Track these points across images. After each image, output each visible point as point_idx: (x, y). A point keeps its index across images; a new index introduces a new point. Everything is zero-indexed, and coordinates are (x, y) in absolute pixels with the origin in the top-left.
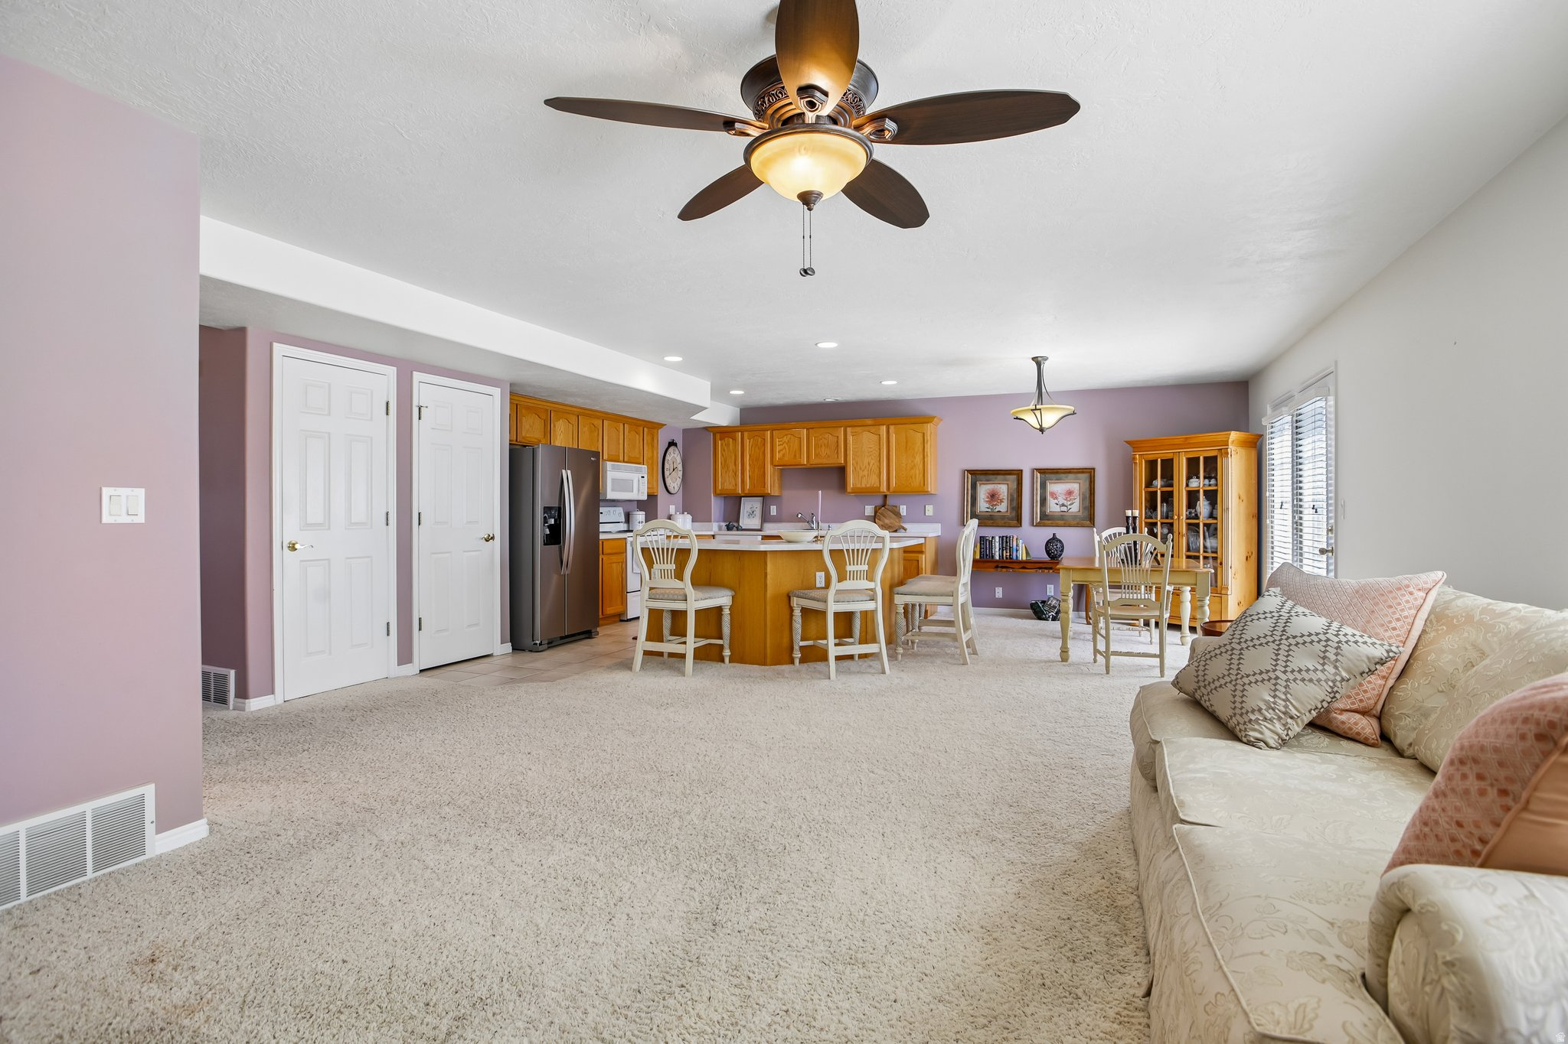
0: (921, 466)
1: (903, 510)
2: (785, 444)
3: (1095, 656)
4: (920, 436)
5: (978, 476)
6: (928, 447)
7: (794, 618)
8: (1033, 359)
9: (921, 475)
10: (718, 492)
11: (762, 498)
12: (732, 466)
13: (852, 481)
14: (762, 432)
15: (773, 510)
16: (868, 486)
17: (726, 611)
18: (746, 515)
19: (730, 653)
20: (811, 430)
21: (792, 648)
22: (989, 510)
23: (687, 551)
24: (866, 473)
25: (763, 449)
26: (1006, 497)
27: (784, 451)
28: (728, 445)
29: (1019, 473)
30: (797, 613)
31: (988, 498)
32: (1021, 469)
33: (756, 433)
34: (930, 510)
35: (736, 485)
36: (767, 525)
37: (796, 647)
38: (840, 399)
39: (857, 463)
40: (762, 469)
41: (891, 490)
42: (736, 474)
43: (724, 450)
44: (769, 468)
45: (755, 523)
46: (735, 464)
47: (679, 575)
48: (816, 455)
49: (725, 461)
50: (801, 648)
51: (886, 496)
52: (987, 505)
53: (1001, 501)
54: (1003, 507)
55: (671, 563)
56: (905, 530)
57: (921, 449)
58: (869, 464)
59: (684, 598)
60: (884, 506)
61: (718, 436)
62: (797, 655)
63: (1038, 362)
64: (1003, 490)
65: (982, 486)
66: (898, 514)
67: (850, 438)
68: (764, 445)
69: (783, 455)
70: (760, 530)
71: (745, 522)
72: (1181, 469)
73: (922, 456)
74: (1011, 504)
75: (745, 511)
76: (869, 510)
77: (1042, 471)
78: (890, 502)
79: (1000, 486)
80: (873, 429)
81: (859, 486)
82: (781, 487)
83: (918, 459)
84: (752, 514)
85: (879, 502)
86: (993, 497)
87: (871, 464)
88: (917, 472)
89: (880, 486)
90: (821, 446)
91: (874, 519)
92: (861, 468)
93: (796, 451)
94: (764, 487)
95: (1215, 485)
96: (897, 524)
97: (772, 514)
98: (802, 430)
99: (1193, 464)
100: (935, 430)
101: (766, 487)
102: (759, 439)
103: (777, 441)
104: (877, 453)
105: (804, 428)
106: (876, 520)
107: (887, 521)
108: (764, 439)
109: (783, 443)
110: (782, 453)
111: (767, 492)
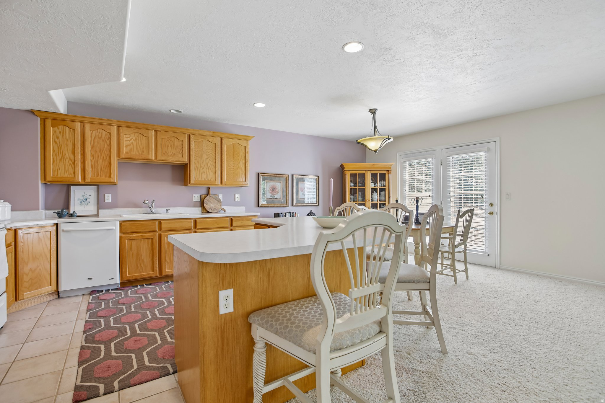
0: (243, 168)
1: (221, 197)
2: (132, 141)
4: (242, 149)
5: (266, 177)
6: (247, 156)
8: (370, 111)
10: (49, 178)
11: (96, 187)
12: (68, 155)
13: (194, 175)
14: (108, 127)
15: (108, 198)
16: (206, 180)
18: (77, 202)
20: (158, 132)
22: (271, 197)
24: (205, 170)
25: (108, 142)
26: (280, 190)
27: (132, 146)
28: (63, 133)
29: (287, 177)
31: (271, 190)
32: (288, 174)
33: (100, 127)
34: (238, 197)
35: (74, 173)
36: (102, 212)
38: (184, 111)
39: (198, 162)
40: (107, 161)
41: (224, 183)
42: (74, 163)
43: (58, 138)
44: (115, 161)
45: (91, 209)
46: (74, 153)
48: (164, 153)
49: (60, 148)
51: (209, 188)
52: (270, 195)
53: (278, 193)
54: (278, 196)
56: (224, 210)
57: (243, 157)
58: (207, 164)
60: (208, 195)
61: (49, 123)
63: (373, 111)
64: (278, 185)
65: (268, 183)
66: (219, 201)
67: (193, 144)
68: (109, 138)
69: (131, 150)
70: (97, 216)
71: (75, 207)
72: (368, 178)
73: (244, 162)
74: (282, 194)
75: (76, 199)
76: (196, 198)
77: (297, 176)
78: (212, 191)
79: (277, 183)
80: (211, 139)
81: (200, 179)
82: (120, 176)
83: (242, 163)
84: (84, 201)
85: (204, 192)
86: (273, 189)
87: (209, 164)
88: (241, 171)
89: (215, 180)
90: (168, 146)
91: (202, 204)
92: (201, 167)
93: (143, 148)
94: (110, 176)
95: (384, 186)
96: (219, 207)
97: (106, 201)
98: (150, 131)
99: (374, 176)
100: (252, 146)
101: (112, 176)
102: (104, 133)
103: (124, 138)
104: (214, 157)
105: (152, 130)
106: (205, 205)
107: (212, 205)
108: (110, 133)
109: (131, 140)
110: (129, 148)
111: (112, 181)
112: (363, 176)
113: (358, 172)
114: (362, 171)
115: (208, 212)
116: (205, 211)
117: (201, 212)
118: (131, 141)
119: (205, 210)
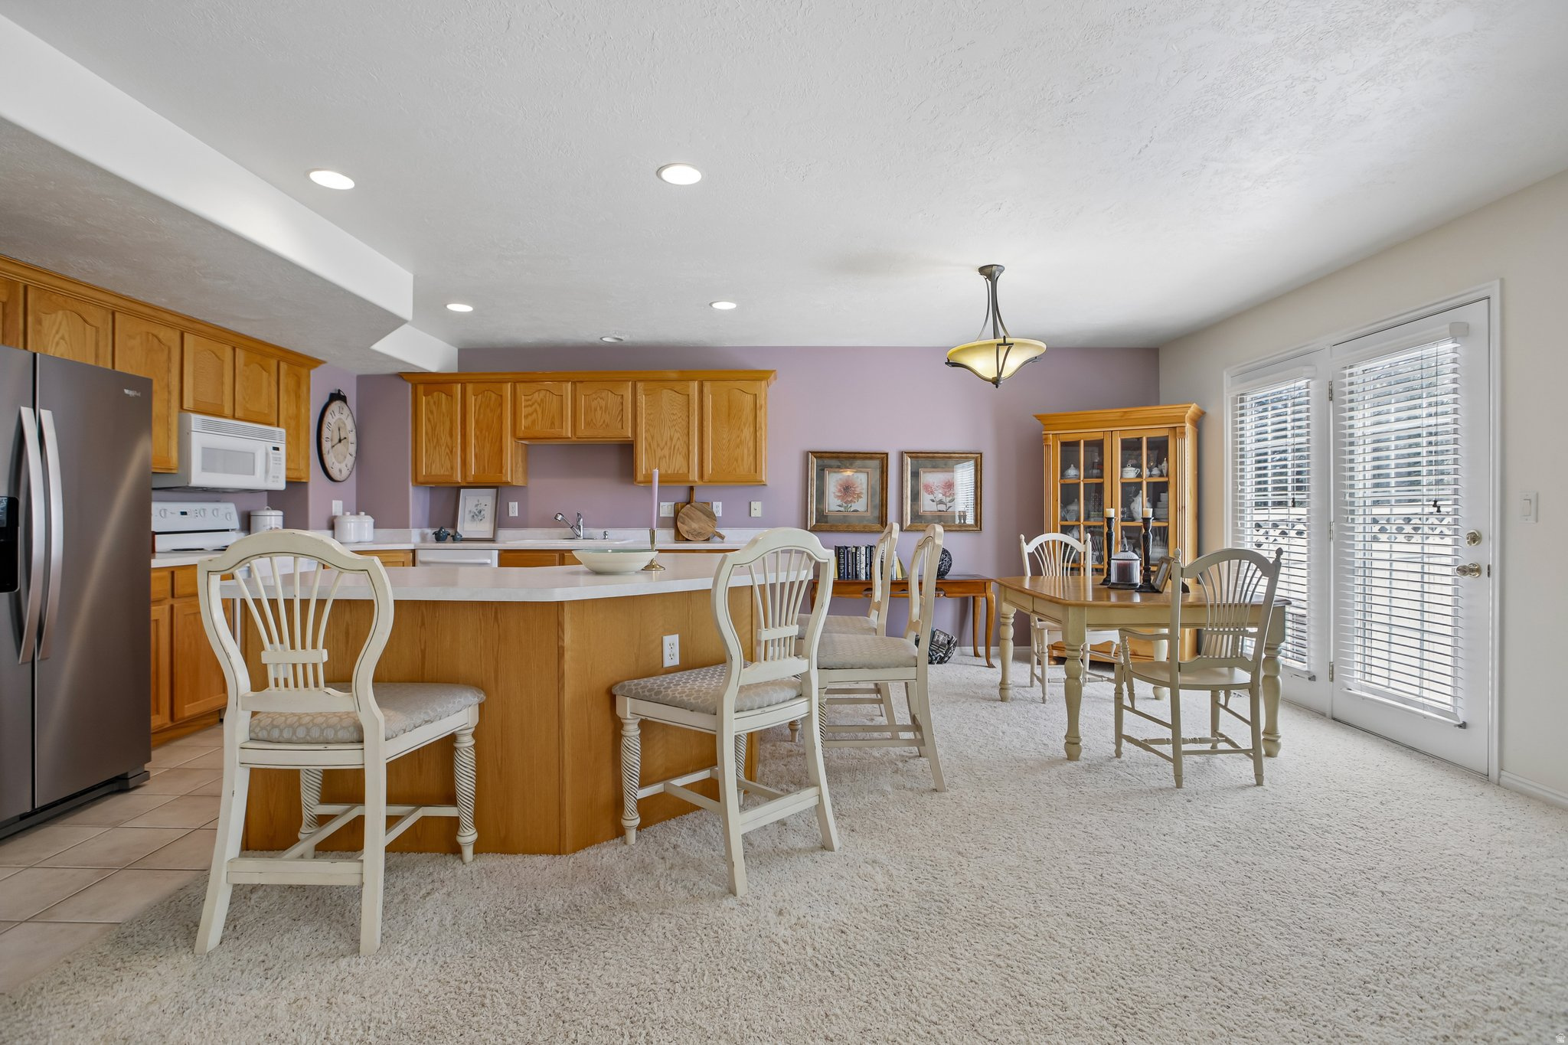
0: (751, 444)
1: (718, 508)
2: (536, 405)
4: (749, 398)
5: (829, 460)
6: (761, 414)
7: (625, 741)
8: (982, 270)
9: (751, 457)
10: (420, 479)
11: (495, 490)
12: (445, 438)
13: (643, 464)
14: (499, 385)
15: (514, 509)
16: (669, 472)
17: (466, 742)
18: (468, 517)
19: (475, 836)
20: (578, 384)
21: (618, 805)
22: (842, 509)
23: (366, 607)
24: (666, 452)
25: (499, 410)
26: (865, 491)
27: (535, 415)
28: (438, 404)
29: (883, 458)
30: (632, 731)
31: (840, 491)
32: (886, 451)
33: (488, 387)
34: (757, 509)
35: (452, 468)
36: (503, 534)
37: (630, 805)
38: (626, 338)
39: (653, 438)
40: (497, 444)
41: (706, 477)
42: (451, 452)
43: (432, 412)
44: (509, 442)
45: (484, 528)
46: (451, 435)
47: (340, 677)
48: (587, 424)
49: (434, 429)
50: (641, 803)
51: (691, 489)
52: (839, 502)
53: (859, 496)
54: (860, 505)
55: (314, 646)
56: (722, 537)
57: (751, 418)
58: (671, 439)
59: (355, 736)
60: (689, 503)
61: (421, 388)
62: (632, 820)
63: (989, 273)
64: (860, 479)
65: (832, 474)
66: (711, 515)
67: (642, 399)
68: (501, 405)
69: (533, 422)
70: (492, 540)
71: (466, 527)
72: (1114, 452)
73: (752, 429)
74: (872, 501)
75: (467, 512)
76: (663, 510)
77: (915, 455)
78: (698, 496)
79: (859, 475)
80: (678, 386)
82: (526, 473)
83: (747, 433)
84: (477, 515)
85: (682, 496)
86: (847, 489)
87: (675, 440)
88: (746, 451)
89: (687, 472)
90: (596, 410)
91: (674, 522)
92: (658, 445)
93: (553, 417)
94: (501, 472)
95: (1161, 475)
96: (710, 530)
97: (511, 515)
98: (564, 385)
99: (1131, 448)
100: (772, 394)
101: (504, 471)
102: (493, 396)
103: (523, 400)
104: (684, 423)
105: (568, 381)
106: (678, 523)
107: (695, 525)
108: (501, 396)
109: (533, 404)
110: (530, 419)
111: (504, 479)
112: (1097, 446)
113: (1083, 435)
114: (1095, 434)
115: (687, 540)
116: (681, 538)
117: (674, 540)
118: (534, 407)
119: (679, 537)
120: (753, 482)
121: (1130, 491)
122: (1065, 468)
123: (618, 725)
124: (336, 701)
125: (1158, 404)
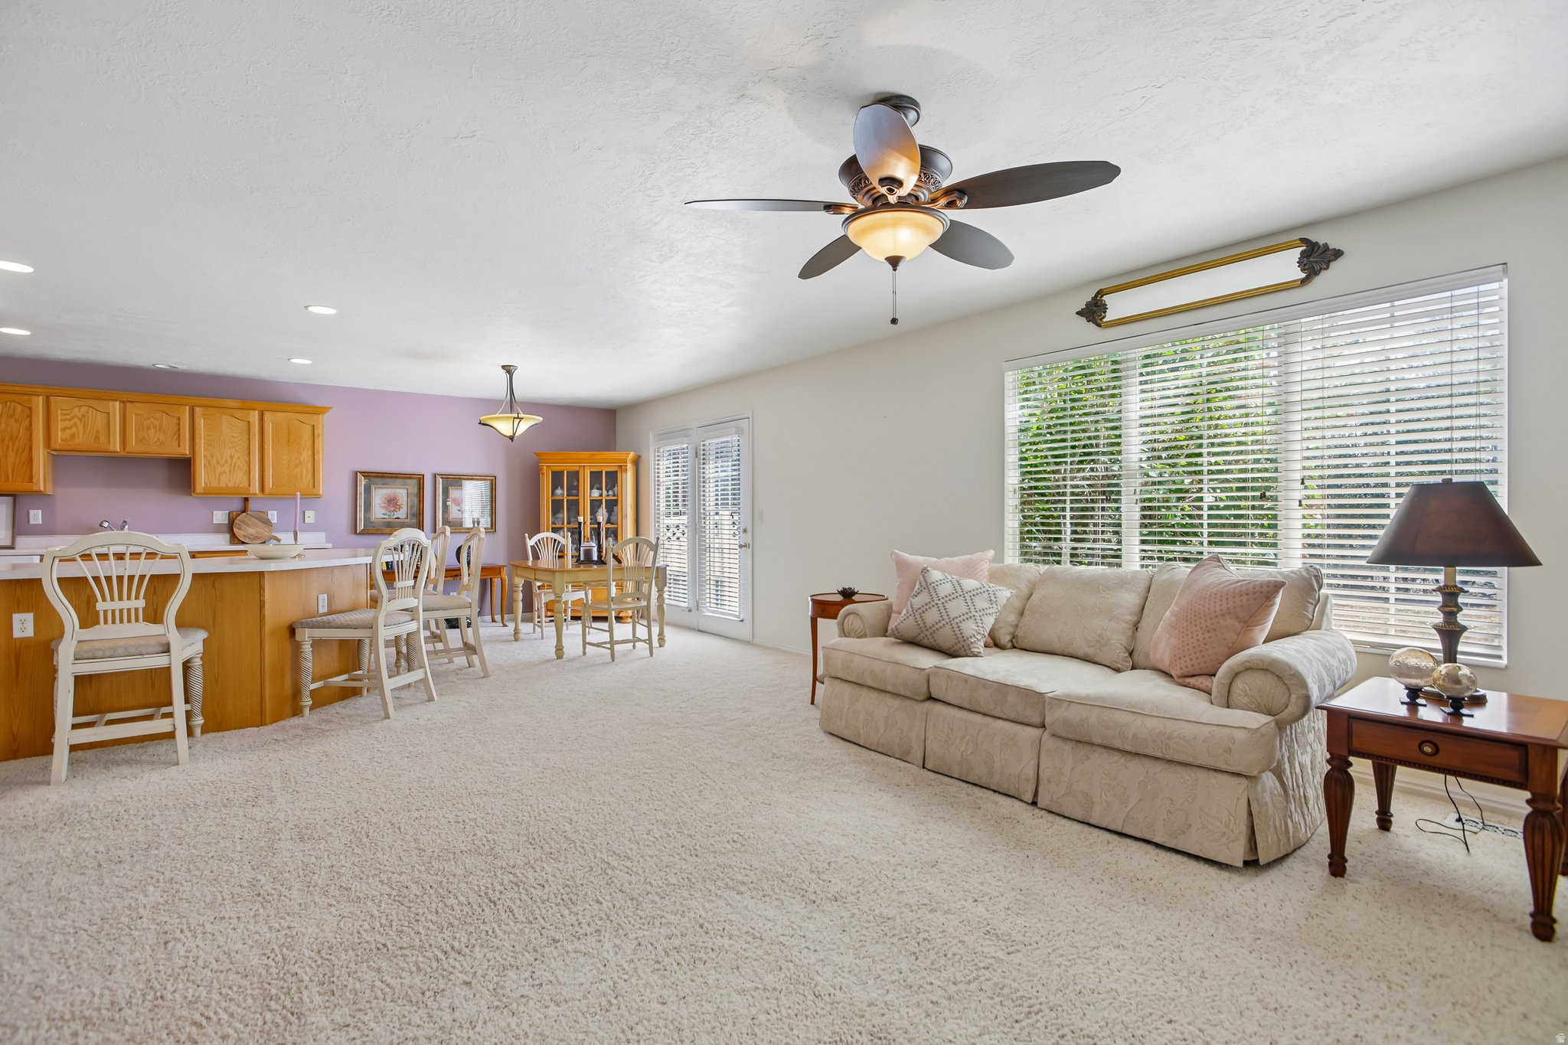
0: (310, 465)
1: (273, 516)
2: (76, 420)
3: (584, 648)
4: (307, 429)
5: (375, 477)
6: (319, 442)
7: (303, 655)
8: (503, 367)
9: (310, 475)
11: (10, 499)
13: (203, 477)
14: (27, 397)
15: (36, 517)
16: (230, 485)
17: (198, 662)
19: (203, 721)
20: (128, 404)
21: (297, 693)
22: (386, 517)
24: (226, 468)
25: (27, 422)
26: (405, 503)
27: (74, 429)
29: (420, 480)
30: (307, 648)
31: (384, 502)
32: (422, 473)
33: (11, 397)
34: (310, 517)
36: (23, 541)
37: (306, 693)
39: (212, 456)
40: (25, 454)
41: (267, 490)
44: (40, 455)
48: (139, 440)
50: (313, 692)
51: (246, 500)
52: (384, 511)
53: (401, 507)
54: (401, 511)
55: (137, 598)
56: (278, 540)
57: (309, 444)
58: (232, 457)
59: (166, 649)
60: (244, 511)
62: (307, 702)
63: (509, 370)
64: (402, 493)
65: (377, 490)
66: (267, 522)
67: (201, 423)
68: (30, 416)
69: (73, 436)
70: (12, 547)
72: (585, 480)
73: (310, 453)
74: (410, 510)
76: (220, 517)
77: (445, 477)
78: (252, 505)
79: (398, 490)
80: (238, 414)
81: (215, 485)
82: (55, 482)
83: (306, 456)
85: (236, 505)
86: (390, 502)
87: (235, 459)
88: (304, 471)
89: (247, 486)
90: (149, 428)
91: (230, 528)
92: (218, 463)
93: (98, 432)
94: (31, 480)
95: (614, 495)
96: (267, 534)
97: (32, 522)
98: (111, 403)
99: (596, 477)
100: (327, 423)
101: (34, 481)
102: (19, 408)
103: (58, 415)
104: (245, 445)
105: (115, 400)
106: (235, 530)
107: (251, 531)
108: (30, 408)
109: (72, 418)
110: (68, 432)
111: (35, 488)
112: (574, 476)
113: (566, 468)
114: (574, 467)
115: (243, 543)
116: (236, 541)
117: (228, 543)
118: (73, 421)
119: (234, 539)
120: (311, 495)
121: (595, 505)
122: (554, 489)
123: (297, 647)
124: (155, 629)
125: (615, 450)
